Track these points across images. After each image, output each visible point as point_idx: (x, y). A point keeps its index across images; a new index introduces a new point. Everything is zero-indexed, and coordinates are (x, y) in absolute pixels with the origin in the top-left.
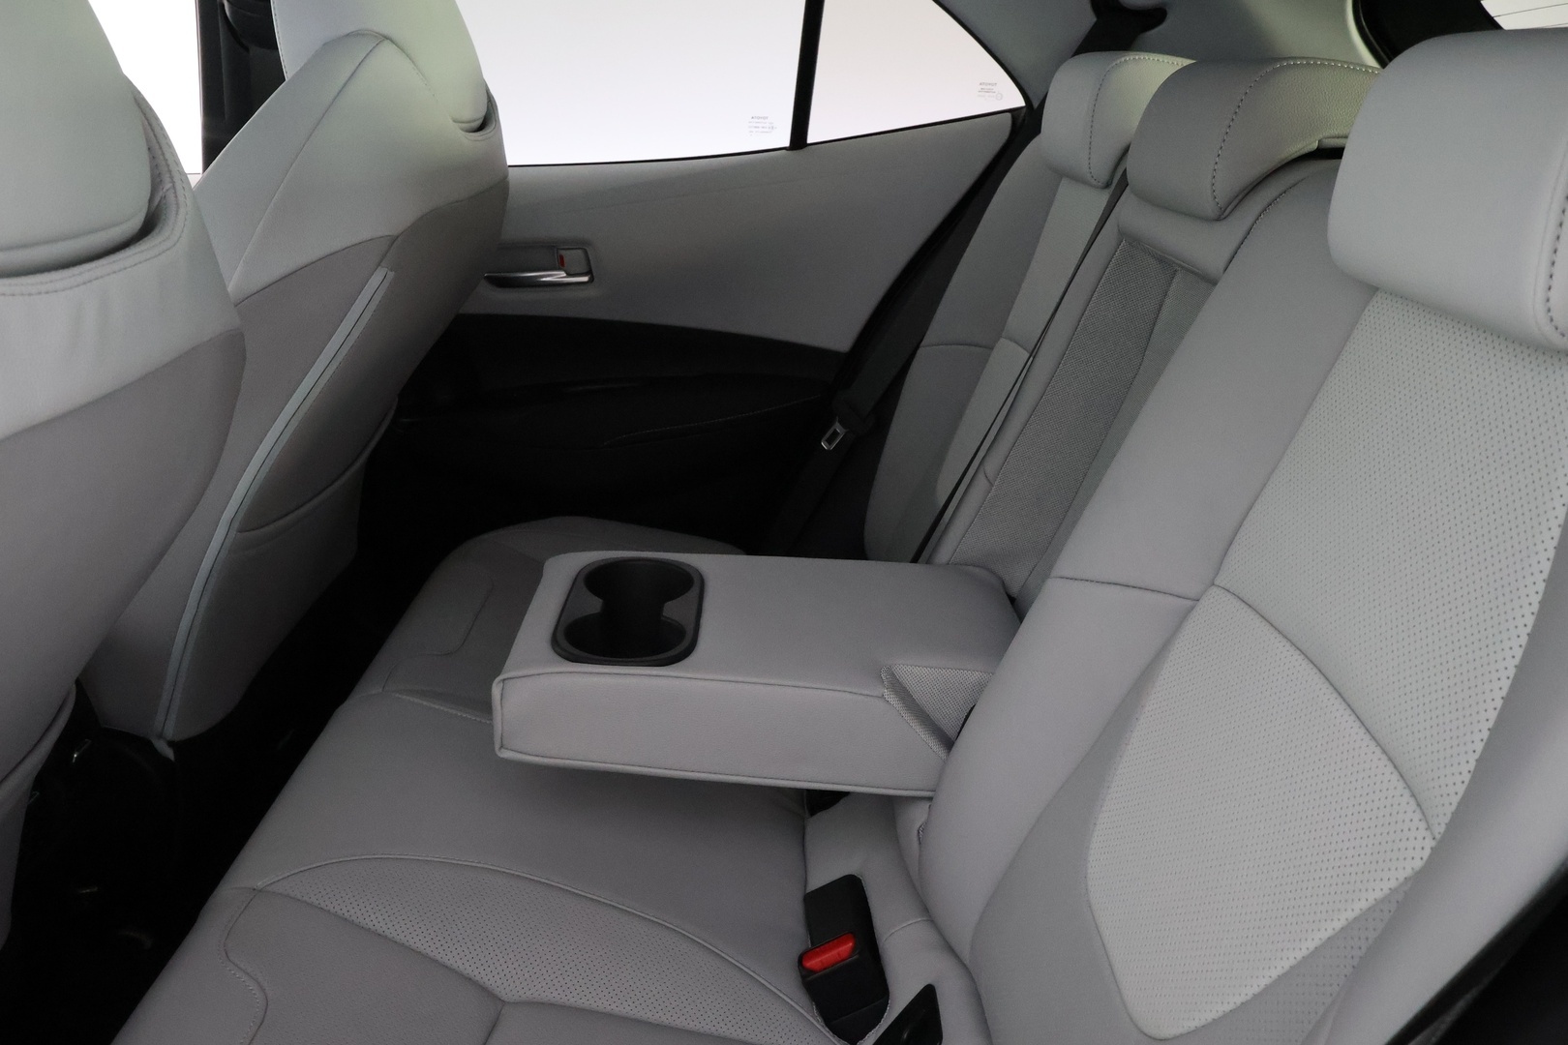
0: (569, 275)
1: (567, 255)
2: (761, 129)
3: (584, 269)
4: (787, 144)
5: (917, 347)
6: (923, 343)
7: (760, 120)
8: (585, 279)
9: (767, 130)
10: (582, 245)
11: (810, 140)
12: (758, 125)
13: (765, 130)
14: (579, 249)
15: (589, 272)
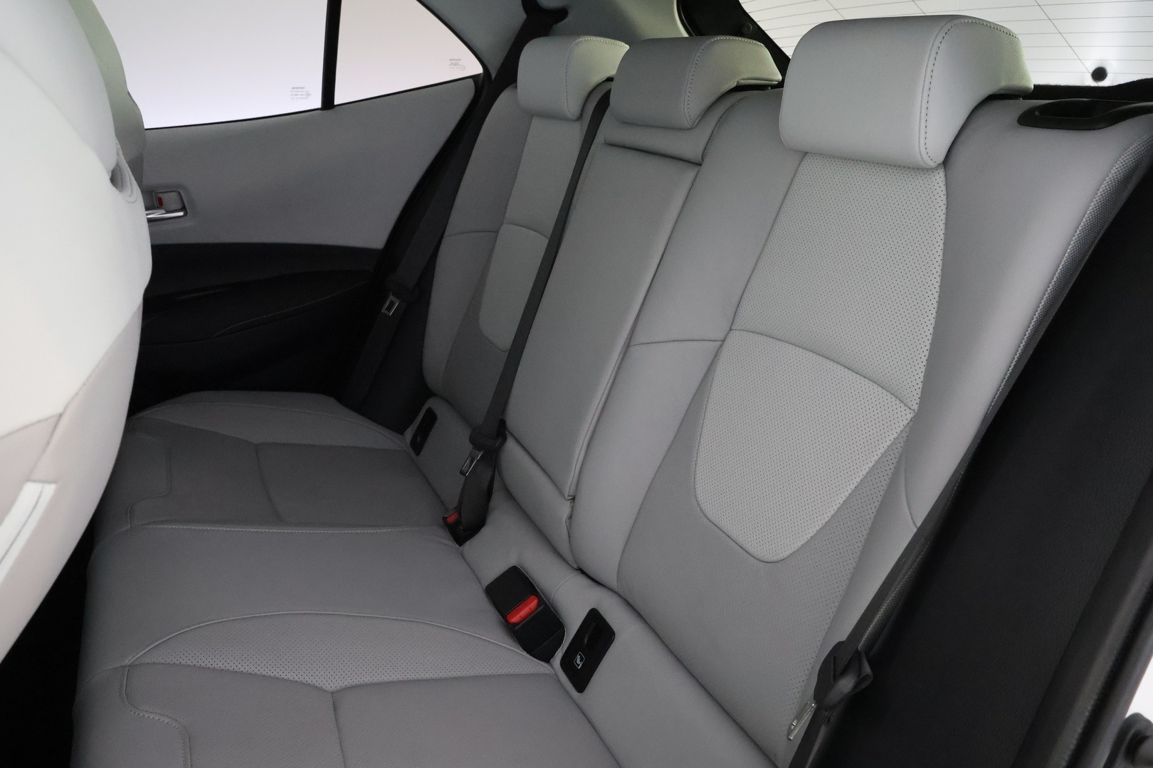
0: (168, 212)
1: (165, 197)
2: (299, 96)
3: (179, 207)
4: (319, 105)
5: (442, 237)
6: (446, 234)
7: (299, 90)
8: (181, 214)
9: (304, 96)
10: (176, 189)
11: (336, 102)
12: (297, 93)
13: (302, 97)
14: (173, 191)
15: (183, 208)
